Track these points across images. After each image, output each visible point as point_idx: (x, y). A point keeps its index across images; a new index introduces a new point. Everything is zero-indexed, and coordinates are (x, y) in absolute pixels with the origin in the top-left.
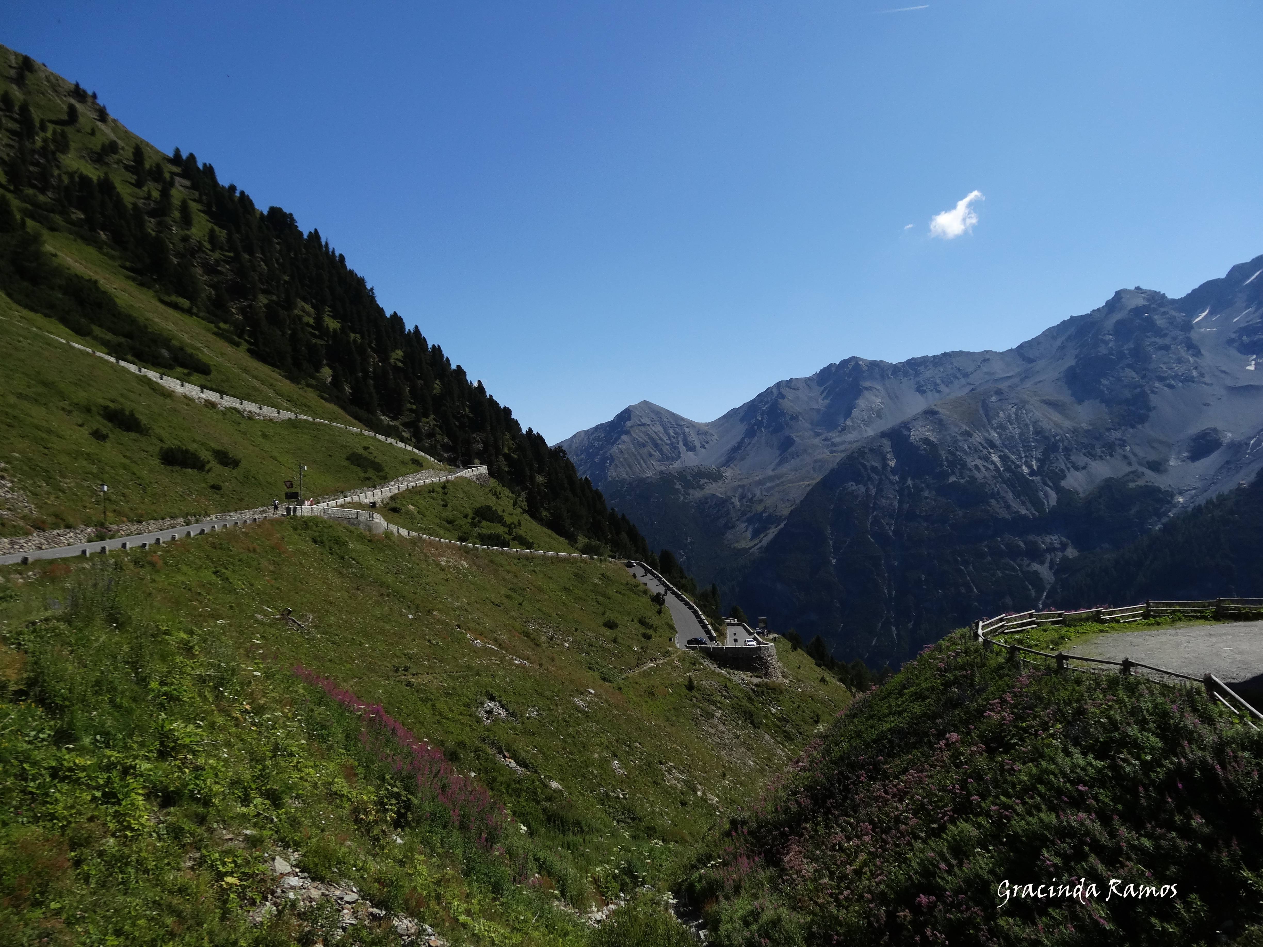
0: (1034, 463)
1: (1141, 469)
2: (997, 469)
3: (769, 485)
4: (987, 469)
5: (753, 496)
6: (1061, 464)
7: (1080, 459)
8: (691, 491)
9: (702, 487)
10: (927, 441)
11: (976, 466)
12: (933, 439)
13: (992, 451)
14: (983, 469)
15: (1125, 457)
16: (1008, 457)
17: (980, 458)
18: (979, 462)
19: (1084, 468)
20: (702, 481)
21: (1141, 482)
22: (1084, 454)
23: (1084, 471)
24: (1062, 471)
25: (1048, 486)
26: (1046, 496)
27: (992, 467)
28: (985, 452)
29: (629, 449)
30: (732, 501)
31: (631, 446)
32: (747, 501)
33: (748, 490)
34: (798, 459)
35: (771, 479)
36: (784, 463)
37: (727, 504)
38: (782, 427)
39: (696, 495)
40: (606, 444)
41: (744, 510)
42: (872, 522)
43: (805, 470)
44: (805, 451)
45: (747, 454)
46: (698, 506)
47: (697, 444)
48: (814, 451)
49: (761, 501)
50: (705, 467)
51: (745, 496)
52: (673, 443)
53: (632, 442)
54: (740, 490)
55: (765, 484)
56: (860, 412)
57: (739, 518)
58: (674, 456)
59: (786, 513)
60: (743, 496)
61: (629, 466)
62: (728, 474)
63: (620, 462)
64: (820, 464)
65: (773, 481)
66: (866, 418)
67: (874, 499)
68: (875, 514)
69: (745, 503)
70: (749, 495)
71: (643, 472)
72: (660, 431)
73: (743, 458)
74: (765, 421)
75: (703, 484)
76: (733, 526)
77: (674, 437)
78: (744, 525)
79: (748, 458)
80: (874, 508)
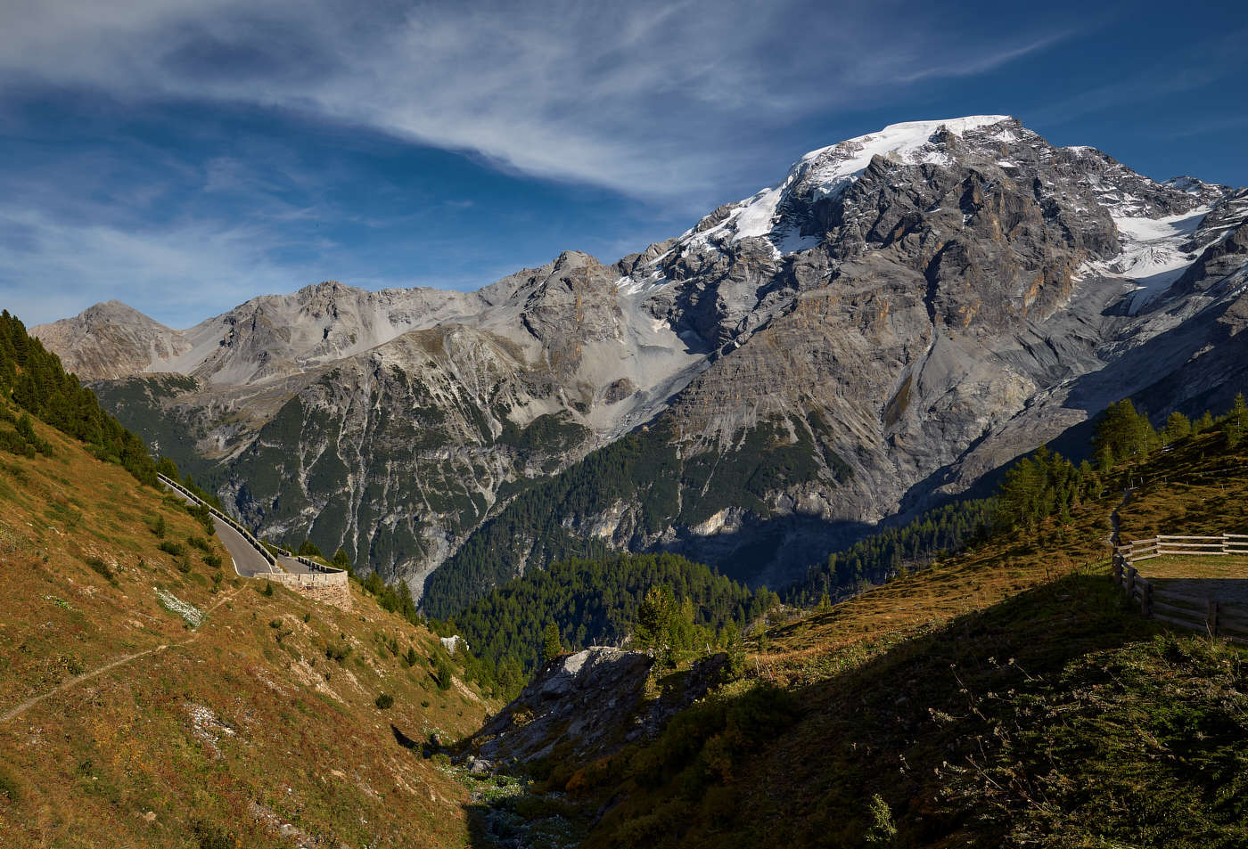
0: (486, 397)
1: (570, 409)
2: (455, 399)
3: (242, 398)
4: (447, 398)
5: (226, 408)
6: (508, 400)
7: (524, 397)
8: (162, 399)
9: (173, 395)
10: (396, 369)
11: (438, 395)
12: (402, 366)
13: (451, 383)
14: (443, 398)
15: (559, 398)
16: (465, 390)
17: (441, 388)
18: (440, 392)
19: (526, 404)
20: (174, 390)
21: (570, 421)
22: (527, 392)
23: (526, 408)
24: (508, 405)
25: (496, 418)
26: (494, 425)
27: (451, 397)
28: (446, 382)
29: (95, 349)
30: (205, 412)
31: (97, 347)
32: (220, 412)
33: (222, 402)
34: (273, 376)
35: (246, 392)
36: (259, 378)
37: (199, 414)
38: (258, 343)
39: (166, 404)
40: (69, 341)
41: (216, 422)
42: (342, 440)
43: (279, 386)
44: (280, 368)
45: (222, 366)
46: (169, 415)
47: (170, 351)
48: (289, 369)
49: (234, 413)
50: (177, 374)
51: (218, 407)
52: (145, 347)
53: (98, 341)
54: (213, 401)
55: (239, 397)
56: (335, 335)
57: (210, 429)
58: (143, 360)
59: (258, 427)
60: (216, 407)
61: (94, 367)
62: (202, 384)
63: (84, 362)
64: (294, 381)
65: (248, 395)
66: (340, 341)
67: (344, 419)
68: (344, 433)
69: (217, 414)
70: (222, 407)
71: (109, 375)
72: (129, 333)
73: (218, 369)
74: (242, 334)
75: (175, 393)
76: (204, 436)
77: (145, 341)
78: (216, 437)
79: (222, 369)
80: (344, 428)
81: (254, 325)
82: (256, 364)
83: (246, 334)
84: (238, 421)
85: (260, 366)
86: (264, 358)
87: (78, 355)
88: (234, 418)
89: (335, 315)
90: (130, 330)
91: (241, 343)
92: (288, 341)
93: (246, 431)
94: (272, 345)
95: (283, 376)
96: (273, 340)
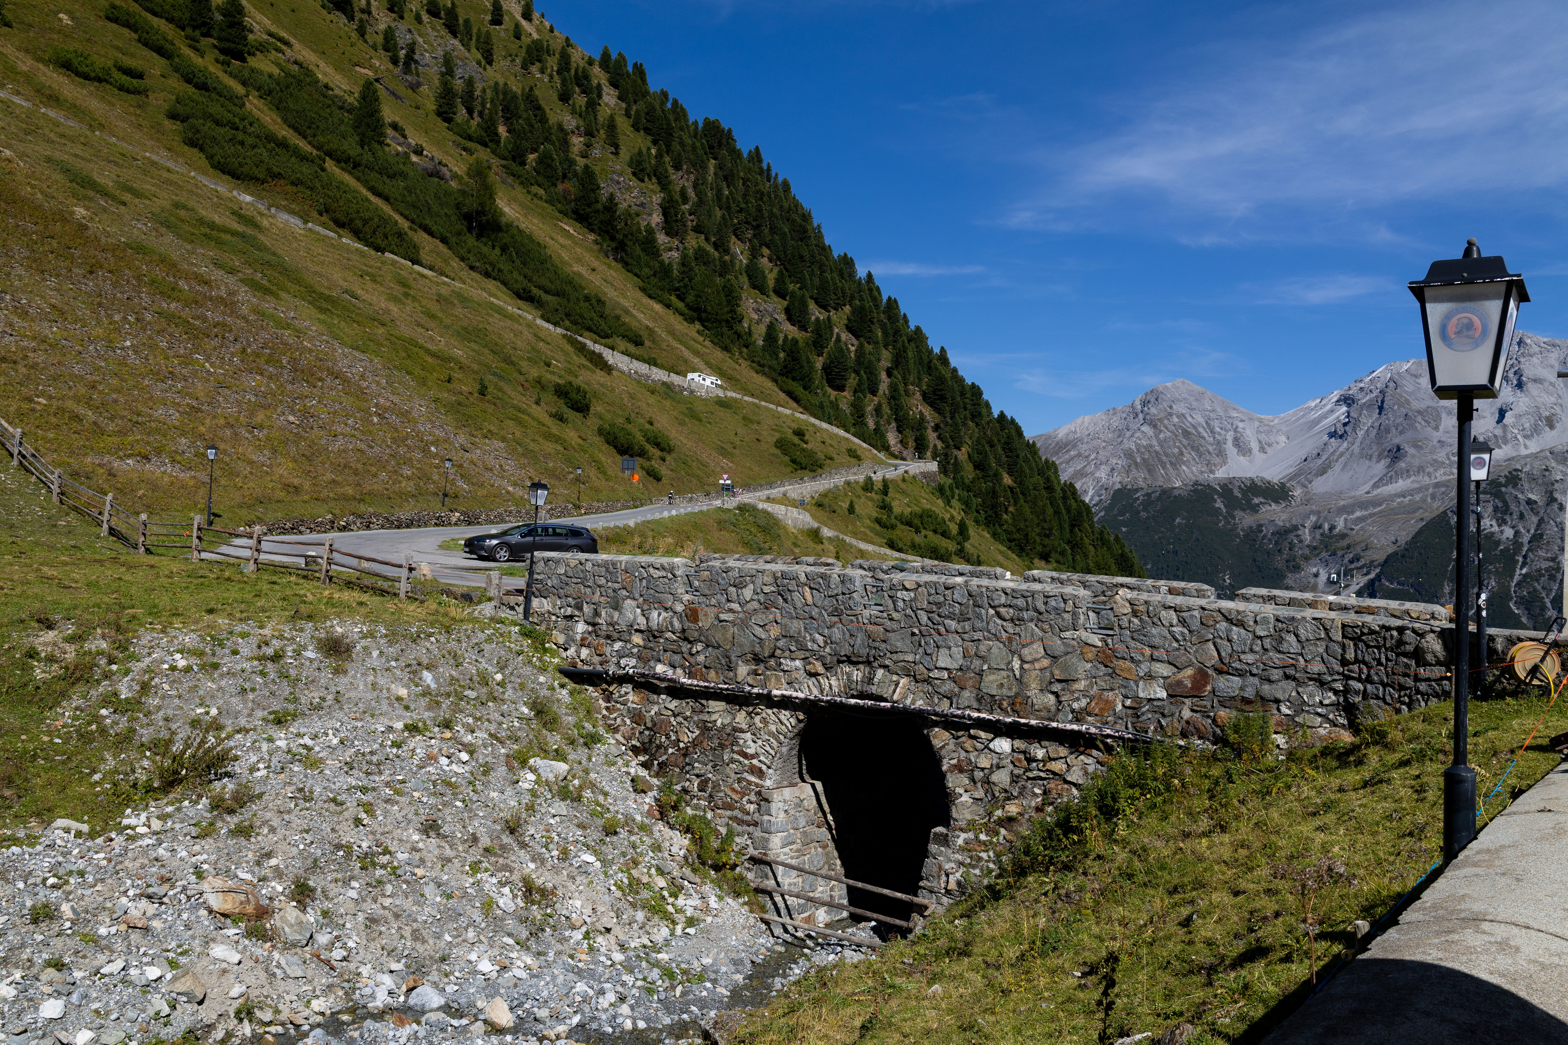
3: (1358, 514)
5: (1332, 528)
8: (1239, 514)
9: (1255, 509)
20: (1256, 501)
29: (1151, 446)
30: (1300, 532)
31: (1155, 443)
32: (1322, 535)
33: (1326, 519)
34: (1410, 480)
35: (1363, 505)
36: (1386, 484)
37: (1291, 536)
38: (1388, 431)
39: (1245, 520)
40: (1119, 436)
41: (1315, 548)
42: (1518, 584)
43: (1417, 498)
44: (1421, 469)
45: (1329, 467)
46: (1247, 535)
47: (1255, 446)
48: (1436, 470)
49: (1343, 536)
50: (1262, 479)
51: (1320, 527)
52: (1219, 442)
53: (1157, 436)
54: (1313, 518)
55: (1353, 512)
56: (1519, 416)
57: (1306, 558)
58: (1217, 460)
59: (1381, 557)
60: (1317, 527)
61: (1149, 471)
62: (1298, 492)
63: (1136, 463)
64: (1443, 489)
65: (1366, 509)
66: (1527, 425)
67: (1525, 549)
68: (1524, 571)
69: (1318, 537)
70: (1326, 526)
71: (1169, 480)
72: (1199, 424)
73: (1322, 471)
74: (1363, 419)
75: (1258, 505)
76: (1297, 568)
77: (1219, 434)
78: (1314, 570)
79: (1330, 472)
80: (1524, 564)
81: (1381, 408)
82: (1384, 463)
83: (1368, 420)
84: (1348, 547)
85: (1389, 466)
86: (1396, 454)
87: (1129, 454)
88: (1344, 543)
89: (1520, 385)
90: (1201, 420)
91: (1361, 434)
92: (1437, 428)
93: (1360, 564)
94: (1409, 434)
95: (1426, 480)
96: (1412, 426)
